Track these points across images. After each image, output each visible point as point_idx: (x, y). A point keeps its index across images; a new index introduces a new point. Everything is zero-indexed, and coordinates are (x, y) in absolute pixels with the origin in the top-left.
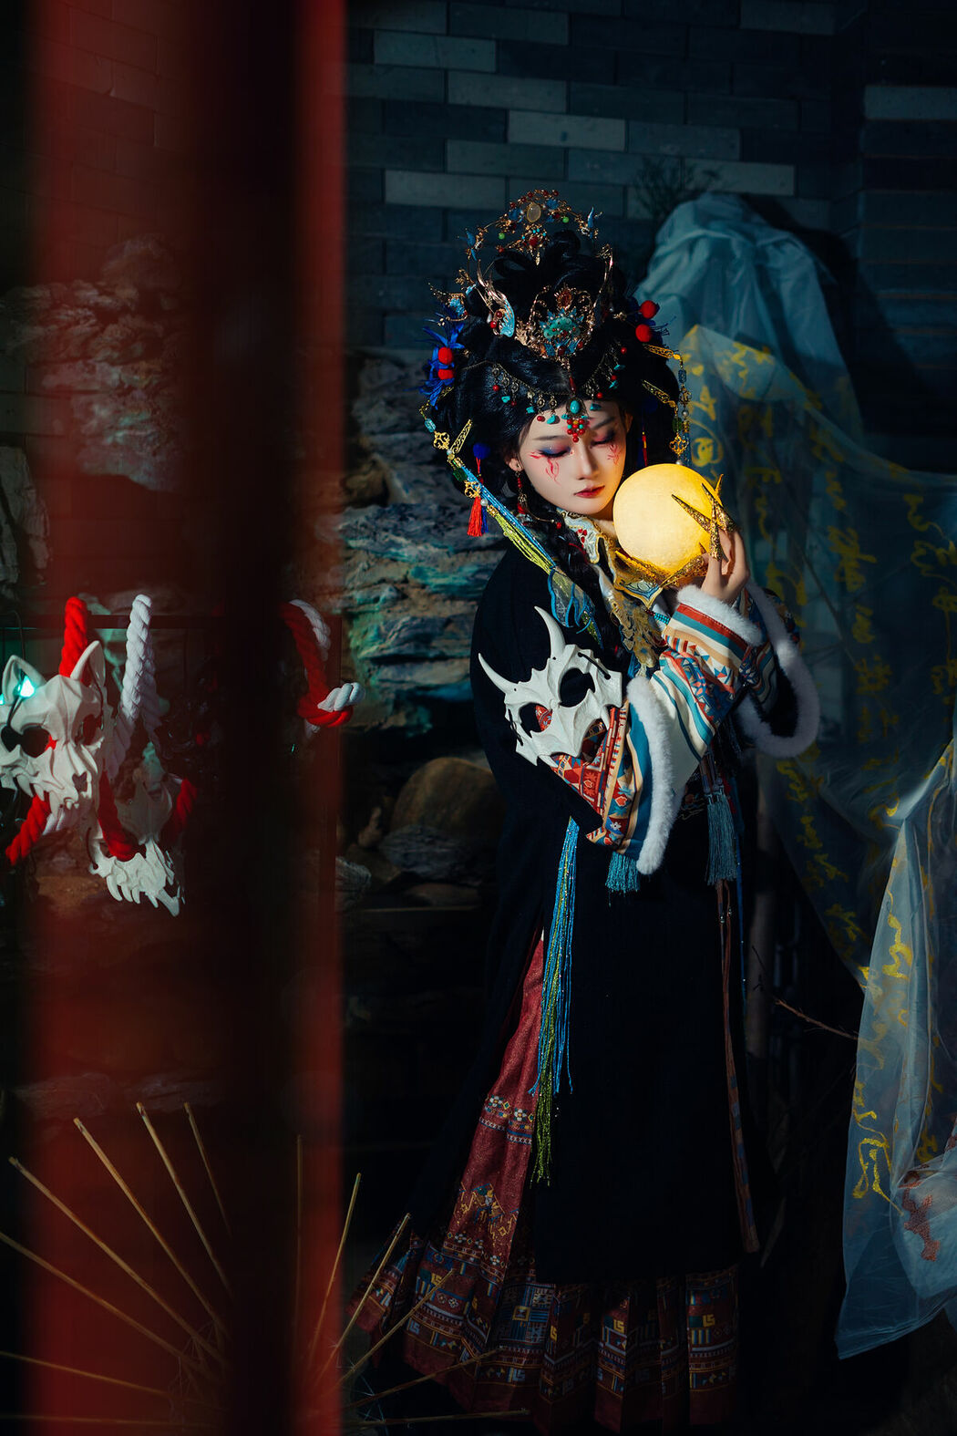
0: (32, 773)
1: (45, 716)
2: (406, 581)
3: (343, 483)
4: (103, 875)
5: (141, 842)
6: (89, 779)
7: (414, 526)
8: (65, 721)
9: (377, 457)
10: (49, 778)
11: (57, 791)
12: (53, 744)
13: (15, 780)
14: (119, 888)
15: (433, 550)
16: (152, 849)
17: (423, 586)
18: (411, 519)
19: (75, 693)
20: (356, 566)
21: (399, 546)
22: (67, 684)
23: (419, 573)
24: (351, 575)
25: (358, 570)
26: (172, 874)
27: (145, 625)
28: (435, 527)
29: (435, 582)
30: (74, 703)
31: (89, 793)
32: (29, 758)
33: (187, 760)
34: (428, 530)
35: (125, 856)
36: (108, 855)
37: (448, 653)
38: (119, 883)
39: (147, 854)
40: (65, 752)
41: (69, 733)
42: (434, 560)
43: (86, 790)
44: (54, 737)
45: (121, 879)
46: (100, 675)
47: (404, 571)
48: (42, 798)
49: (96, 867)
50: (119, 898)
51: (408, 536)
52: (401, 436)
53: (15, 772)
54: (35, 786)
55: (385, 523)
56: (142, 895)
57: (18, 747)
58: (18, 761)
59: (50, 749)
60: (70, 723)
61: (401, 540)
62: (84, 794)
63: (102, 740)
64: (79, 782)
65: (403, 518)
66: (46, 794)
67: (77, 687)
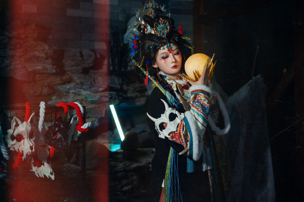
0: (19, 146)
1: (22, 132)
2: (82, 100)
3: (61, 78)
4: (34, 171)
5: (43, 162)
6: (34, 147)
7: (85, 87)
8: (27, 133)
9: (68, 72)
10: (24, 147)
11: (26, 150)
12: (24, 139)
13: (14, 148)
14: (38, 174)
15: (89, 92)
16: (46, 164)
17: (86, 101)
18: (84, 85)
19: (30, 126)
20: (70, 97)
21: (81, 92)
22: (27, 123)
23: (86, 98)
24: (69, 99)
25: (71, 98)
26: (52, 170)
27: (44, 109)
28: (90, 87)
29: (89, 99)
30: (29, 128)
31: (34, 150)
32: (18, 142)
33: (52, 142)
34: (88, 88)
35: (39, 166)
36: (35, 166)
37: (89, 116)
38: (38, 173)
39: (45, 165)
40: (27, 141)
41: (28, 136)
42: (89, 95)
43: (33, 150)
44: (24, 137)
45: (39, 172)
46: (34, 121)
47: (82, 97)
48: (21, 152)
49: (32, 169)
50: (39, 177)
51: (83, 89)
52: (74, 68)
53: (14, 146)
54: (19, 150)
55: (78, 86)
56: (44, 175)
57: (15, 140)
58: (15, 143)
59: (23, 140)
60: (29, 133)
61: (82, 90)
62: (32, 151)
63: (35, 137)
64: (31, 148)
65: (82, 85)
66: (23, 151)
67: (30, 124)
